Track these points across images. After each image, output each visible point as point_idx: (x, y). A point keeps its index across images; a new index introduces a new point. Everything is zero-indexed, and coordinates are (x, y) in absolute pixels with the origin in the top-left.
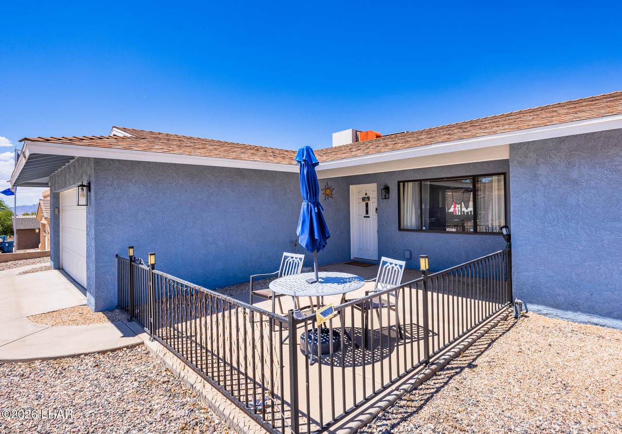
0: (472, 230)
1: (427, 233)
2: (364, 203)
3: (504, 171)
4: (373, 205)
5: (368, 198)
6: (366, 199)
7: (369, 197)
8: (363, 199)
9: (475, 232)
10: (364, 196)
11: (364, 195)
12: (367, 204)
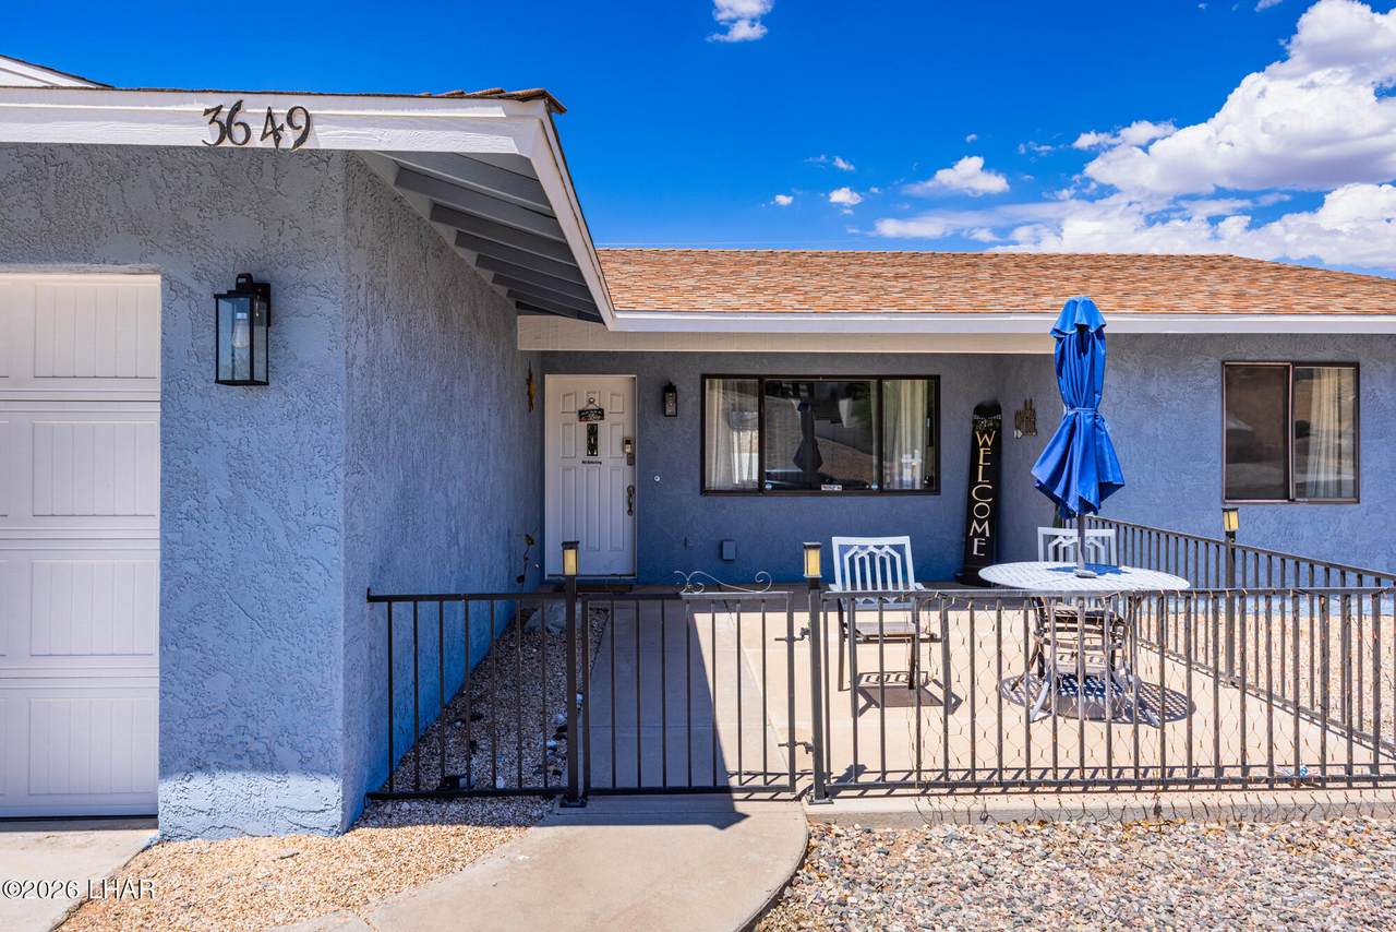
0: (875, 487)
1: (774, 498)
2: (585, 424)
3: (936, 373)
4: (613, 432)
5: (600, 413)
6: (591, 416)
7: (602, 410)
8: (583, 415)
9: (881, 491)
10: (583, 405)
11: (585, 403)
12: (593, 432)
